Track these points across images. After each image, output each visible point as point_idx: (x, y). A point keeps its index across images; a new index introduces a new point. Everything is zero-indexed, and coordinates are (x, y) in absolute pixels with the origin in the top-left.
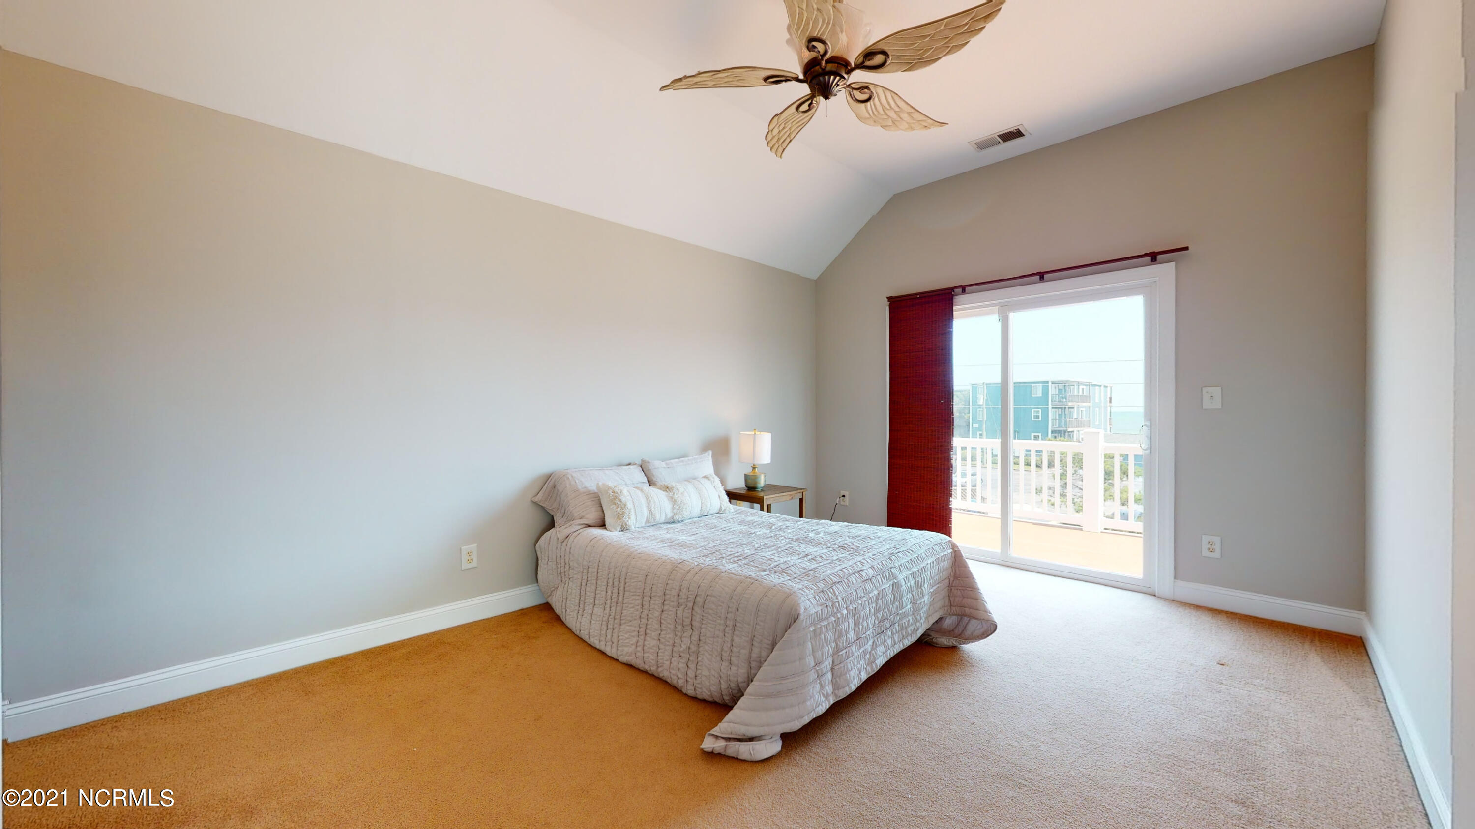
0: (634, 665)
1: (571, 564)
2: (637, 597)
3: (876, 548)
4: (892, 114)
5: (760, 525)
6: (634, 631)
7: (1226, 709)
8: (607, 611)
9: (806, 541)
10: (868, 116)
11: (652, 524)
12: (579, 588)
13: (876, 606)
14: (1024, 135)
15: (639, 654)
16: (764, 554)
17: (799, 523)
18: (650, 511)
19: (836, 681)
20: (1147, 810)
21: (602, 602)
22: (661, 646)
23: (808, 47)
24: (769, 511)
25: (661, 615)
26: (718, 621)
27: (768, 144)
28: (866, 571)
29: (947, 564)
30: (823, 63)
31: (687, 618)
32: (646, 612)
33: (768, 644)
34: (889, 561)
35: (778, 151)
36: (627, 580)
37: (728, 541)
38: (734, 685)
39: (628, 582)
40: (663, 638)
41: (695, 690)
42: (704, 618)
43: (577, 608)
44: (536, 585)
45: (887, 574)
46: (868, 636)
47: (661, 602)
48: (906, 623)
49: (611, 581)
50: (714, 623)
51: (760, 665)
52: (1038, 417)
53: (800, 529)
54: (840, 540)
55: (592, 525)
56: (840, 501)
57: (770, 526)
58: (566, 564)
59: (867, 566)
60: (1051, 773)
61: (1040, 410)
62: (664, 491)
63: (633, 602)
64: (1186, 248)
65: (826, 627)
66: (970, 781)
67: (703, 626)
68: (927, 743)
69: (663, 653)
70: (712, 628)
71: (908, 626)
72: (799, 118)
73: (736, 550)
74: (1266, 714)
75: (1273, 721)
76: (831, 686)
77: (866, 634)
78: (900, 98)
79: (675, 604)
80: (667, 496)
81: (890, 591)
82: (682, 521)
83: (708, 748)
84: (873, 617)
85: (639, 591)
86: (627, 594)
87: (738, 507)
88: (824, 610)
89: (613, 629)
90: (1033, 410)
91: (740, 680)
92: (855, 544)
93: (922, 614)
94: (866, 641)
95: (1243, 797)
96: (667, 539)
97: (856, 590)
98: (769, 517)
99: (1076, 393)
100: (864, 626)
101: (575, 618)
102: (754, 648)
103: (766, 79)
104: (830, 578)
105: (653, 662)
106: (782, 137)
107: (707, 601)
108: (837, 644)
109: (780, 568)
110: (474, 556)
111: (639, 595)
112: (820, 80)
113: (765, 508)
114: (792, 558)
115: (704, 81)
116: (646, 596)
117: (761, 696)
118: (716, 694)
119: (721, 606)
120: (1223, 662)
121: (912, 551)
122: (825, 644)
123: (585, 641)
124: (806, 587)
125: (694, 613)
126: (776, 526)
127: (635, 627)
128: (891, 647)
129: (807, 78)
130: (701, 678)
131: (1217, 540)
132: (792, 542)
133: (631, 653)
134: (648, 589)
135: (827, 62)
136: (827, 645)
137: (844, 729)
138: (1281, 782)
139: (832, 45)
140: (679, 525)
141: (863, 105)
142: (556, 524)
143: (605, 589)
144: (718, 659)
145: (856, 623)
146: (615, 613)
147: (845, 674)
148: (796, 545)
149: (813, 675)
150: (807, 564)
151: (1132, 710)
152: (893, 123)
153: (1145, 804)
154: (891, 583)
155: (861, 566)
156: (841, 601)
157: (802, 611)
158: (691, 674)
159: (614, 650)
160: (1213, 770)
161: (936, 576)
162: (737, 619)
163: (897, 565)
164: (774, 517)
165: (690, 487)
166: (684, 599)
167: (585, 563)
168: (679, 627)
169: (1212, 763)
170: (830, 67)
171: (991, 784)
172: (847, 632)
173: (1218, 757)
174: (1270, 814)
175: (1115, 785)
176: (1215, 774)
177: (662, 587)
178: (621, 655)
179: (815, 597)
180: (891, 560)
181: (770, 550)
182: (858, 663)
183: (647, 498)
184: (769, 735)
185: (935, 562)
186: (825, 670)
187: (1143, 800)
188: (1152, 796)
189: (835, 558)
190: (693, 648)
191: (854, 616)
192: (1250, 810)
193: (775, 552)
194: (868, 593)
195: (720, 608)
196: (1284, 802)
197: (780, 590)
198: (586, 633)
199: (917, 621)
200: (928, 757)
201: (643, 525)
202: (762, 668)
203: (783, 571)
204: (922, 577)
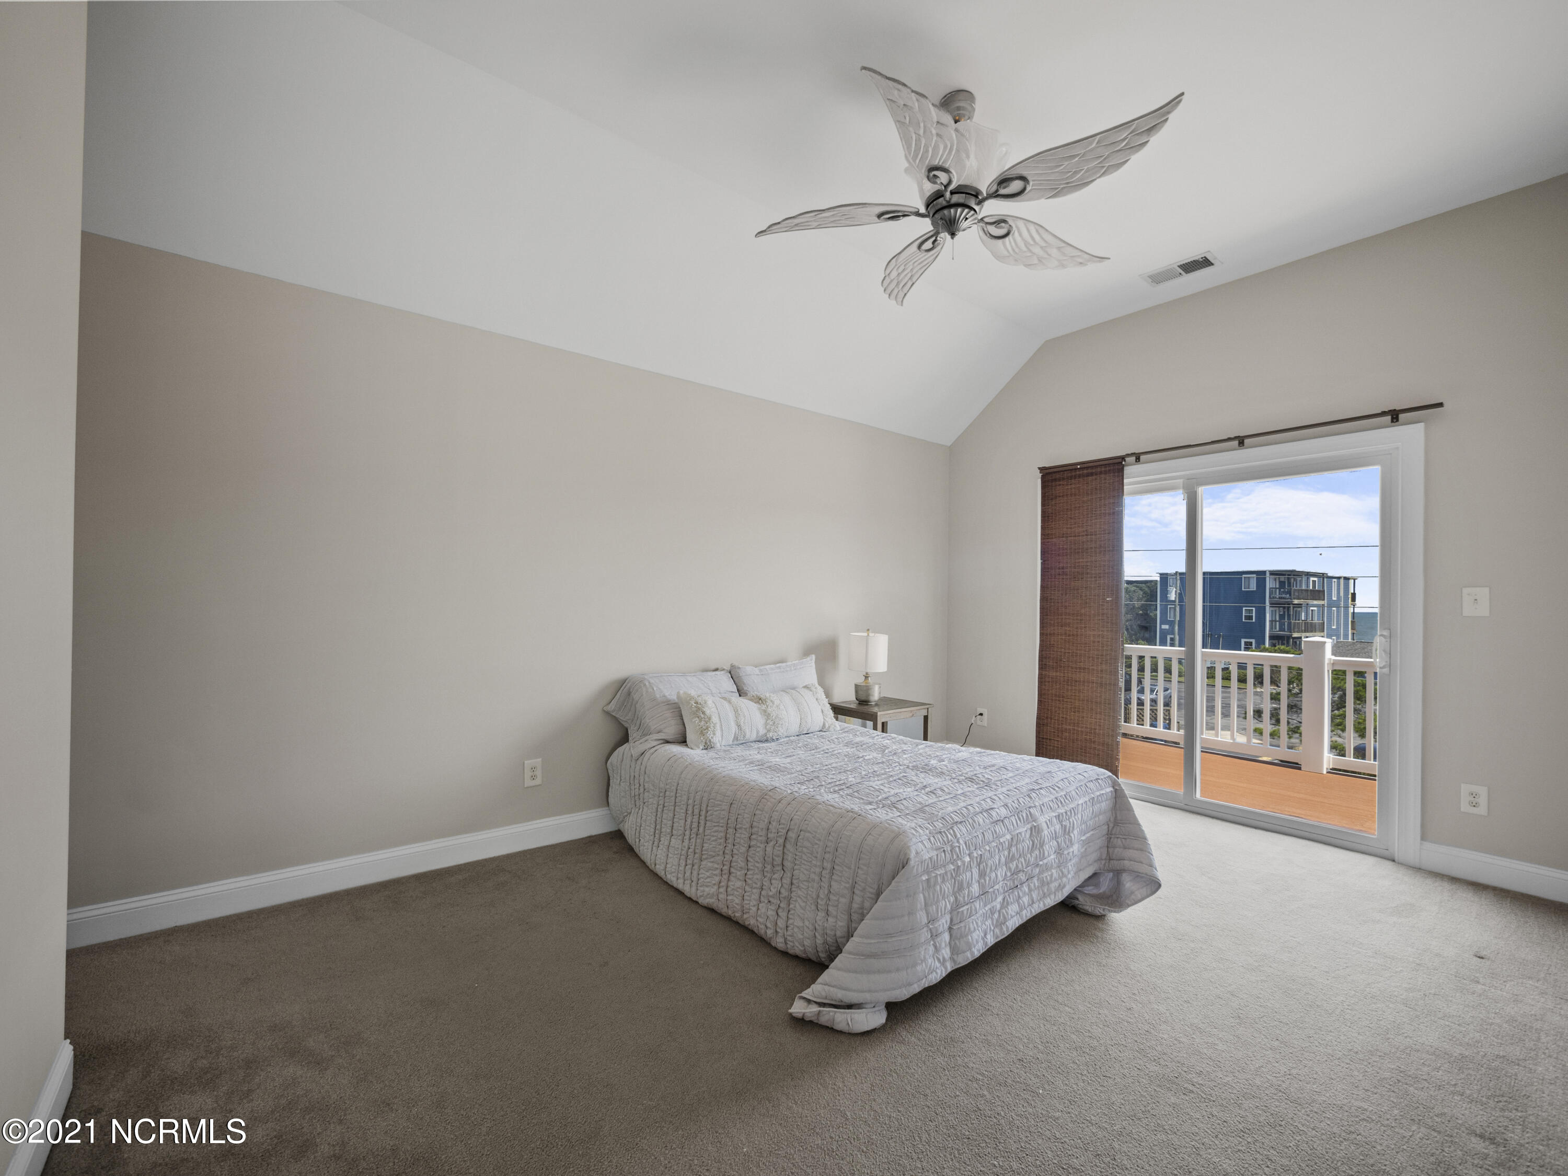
0: (716, 909)
1: (646, 785)
2: (721, 829)
3: (1013, 781)
4: (1037, 250)
5: (870, 748)
6: (717, 868)
7: (1480, 1015)
8: (686, 843)
9: (927, 769)
10: (1008, 255)
11: (741, 742)
12: (655, 814)
13: (1009, 853)
14: (1212, 264)
15: (721, 896)
16: (871, 784)
17: (920, 747)
18: (739, 726)
19: (955, 943)
20: (1354, 1136)
21: (680, 832)
22: (747, 888)
23: (928, 177)
24: (884, 730)
25: (748, 851)
26: (813, 862)
27: (885, 290)
28: (997, 810)
29: (1105, 805)
30: (948, 194)
31: (778, 856)
32: (730, 846)
33: (872, 893)
34: (1027, 799)
35: (899, 296)
36: (709, 808)
37: (830, 767)
38: (831, 940)
39: (710, 810)
40: (749, 879)
41: (786, 943)
42: (797, 857)
43: (652, 837)
44: (607, 808)
45: (1024, 815)
46: (996, 891)
47: (748, 835)
48: (1048, 878)
49: (690, 808)
50: (809, 864)
51: (862, 917)
52: (1250, 618)
53: (920, 754)
54: (968, 770)
55: (671, 741)
56: (976, 721)
57: (883, 749)
58: (640, 785)
59: (999, 803)
60: (1228, 1079)
61: (1254, 609)
62: (755, 703)
63: (715, 834)
64: (1440, 405)
65: (943, 877)
66: (1119, 1080)
67: (796, 867)
68: (1068, 1029)
69: (750, 896)
70: (807, 870)
71: (1051, 881)
72: (922, 257)
73: (839, 777)
74: (1538, 1025)
75: (1547, 1034)
76: (948, 950)
77: (995, 888)
78: (1047, 230)
79: (764, 839)
80: (759, 709)
81: (1028, 836)
82: (777, 739)
83: (797, 1013)
84: (1004, 867)
85: (722, 821)
86: (708, 824)
87: (846, 725)
88: (941, 856)
89: (693, 865)
90: (1244, 608)
91: (839, 934)
92: (986, 776)
93: (1070, 867)
94: (994, 896)
95: (1492, 1131)
96: (758, 761)
97: (983, 833)
98: (883, 738)
99: (1304, 587)
100: (992, 878)
101: (650, 848)
102: (855, 897)
103: (880, 216)
104: (951, 817)
105: (738, 907)
106: (902, 280)
107: (800, 837)
108: (956, 898)
109: (889, 802)
110: (539, 773)
111: (722, 827)
112: (944, 214)
113: (879, 726)
114: (905, 790)
115: (807, 222)
116: (730, 827)
117: (862, 956)
118: (810, 950)
119: (817, 844)
120: (1483, 953)
121: (1059, 788)
122: (940, 898)
123: (661, 878)
124: (920, 826)
125: (785, 851)
126: (890, 750)
127: (718, 864)
128: (1028, 906)
129: (928, 212)
130: (793, 929)
131: (1482, 791)
132: (908, 770)
133: (713, 894)
134: (733, 819)
135: (952, 193)
136: (943, 898)
137: (963, 1003)
138: (1549, 1116)
139: (957, 173)
140: (773, 744)
141: (1000, 241)
142: (630, 739)
143: (684, 817)
144: (813, 907)
145: (982, 874)
146: (695, 846)
147: (967, 936)
148: (913, 773)
149: (925, 935)
150: (924, 798)
151: (1347, 1007)
152: (1040, 261)
153: (1352, 1129)
154: (1029, 826)
155: (991, 803)
156: (963, 846)
157: (912, 855)
158: (781, 923)
159: (694, 889)
160: (1453, 1093)
161: (1091, 820)
162: (836, 861)
163: (1037, 804)
164: (889, 738)
165: (786, 699)
166: (775, 833)
167: (662, 785)
168: (769, 867)
169: (1453, 1083)
170: (956, 199)
171: (1147, 1086)
172: (969, 885)
173: (1463, 1076)
174: (1529, 1156)
175: (1314, 1101)
176: (1456, 1097)
177: (748, 818)
178: (701, 896)
179: (929, 839)
180: (1030, 798)
181: (880, 778)
182: (983, 923)
183: (736, 711)
184: (871, 1003)
185: (1088, 803)
186: (941, 929)
187: (1350, 1123)
188: (1364, 1119)
189: (960, 792)
190: (785, 893)
191: (979, 865)
192: (1501, 1149)
193: (886, 781)
194: (999, 837)
195: (816, 846)
196: (1550, 1142)
197: (887, 828)
198: (662, 867)
199: (1064, 875)
200: (1068, 1045)
201: (731, 743)
202: (864, 921)
203: (893, 805)
204: (1071, 820)
